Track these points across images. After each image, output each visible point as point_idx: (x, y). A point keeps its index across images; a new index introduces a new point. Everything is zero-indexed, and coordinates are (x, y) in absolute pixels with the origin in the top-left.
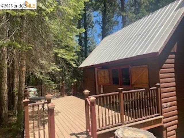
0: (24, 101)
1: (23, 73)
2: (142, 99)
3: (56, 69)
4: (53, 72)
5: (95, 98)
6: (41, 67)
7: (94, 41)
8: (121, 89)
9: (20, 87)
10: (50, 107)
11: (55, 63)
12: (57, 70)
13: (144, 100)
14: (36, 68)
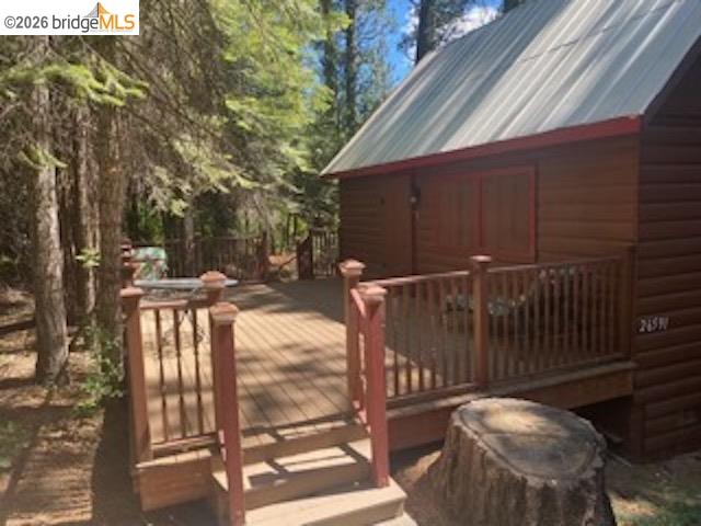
0: (124, 292)
1: (111, 192)
2: (562, 299)
3: (234, 178)
4: (225, 190)
5: (384, 291)
6: (179, 169)
7: (385, 68)
8: (481, 258)
9: (106, 243)
10: (217, 318)
11: (229, 157)
12: (239, 184)
13: (566, 305)
14: (162, 173)
